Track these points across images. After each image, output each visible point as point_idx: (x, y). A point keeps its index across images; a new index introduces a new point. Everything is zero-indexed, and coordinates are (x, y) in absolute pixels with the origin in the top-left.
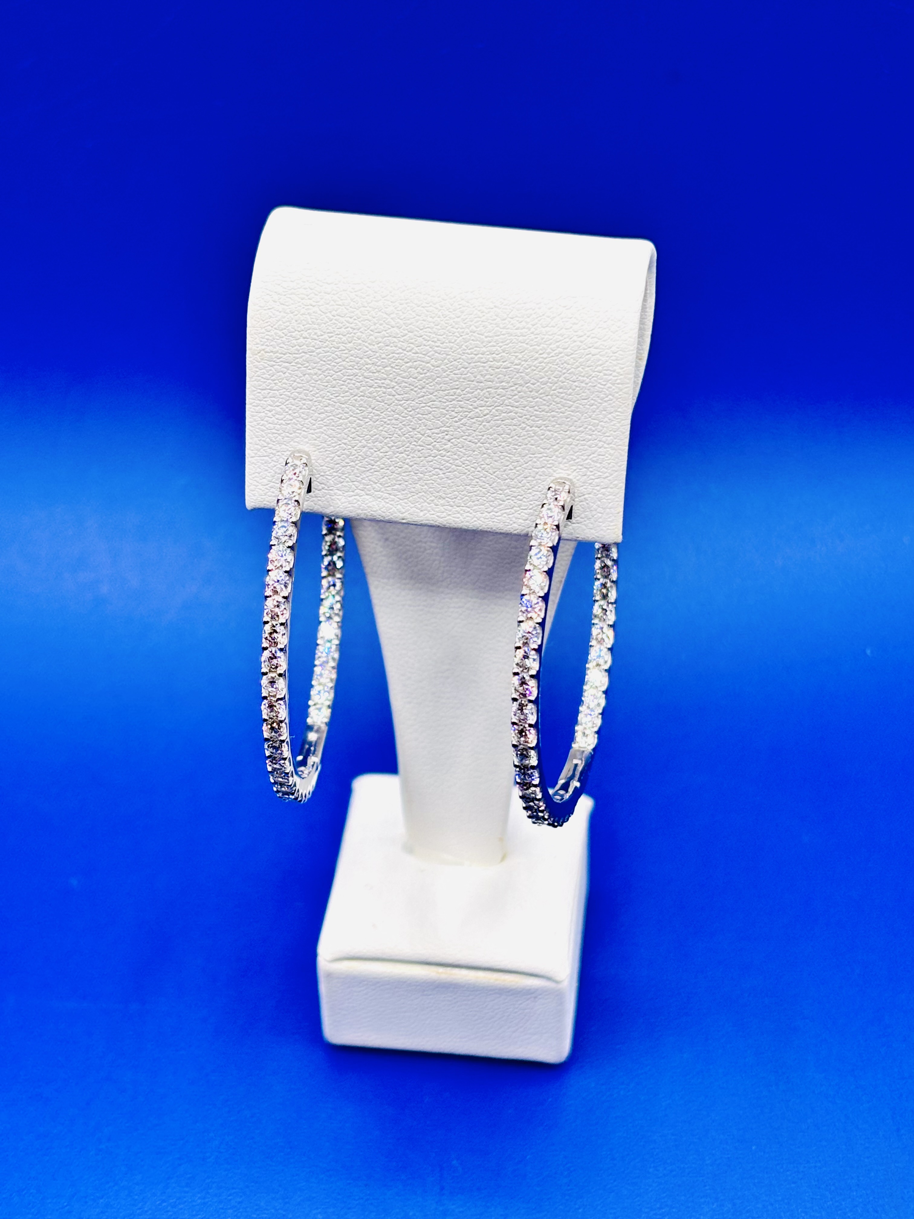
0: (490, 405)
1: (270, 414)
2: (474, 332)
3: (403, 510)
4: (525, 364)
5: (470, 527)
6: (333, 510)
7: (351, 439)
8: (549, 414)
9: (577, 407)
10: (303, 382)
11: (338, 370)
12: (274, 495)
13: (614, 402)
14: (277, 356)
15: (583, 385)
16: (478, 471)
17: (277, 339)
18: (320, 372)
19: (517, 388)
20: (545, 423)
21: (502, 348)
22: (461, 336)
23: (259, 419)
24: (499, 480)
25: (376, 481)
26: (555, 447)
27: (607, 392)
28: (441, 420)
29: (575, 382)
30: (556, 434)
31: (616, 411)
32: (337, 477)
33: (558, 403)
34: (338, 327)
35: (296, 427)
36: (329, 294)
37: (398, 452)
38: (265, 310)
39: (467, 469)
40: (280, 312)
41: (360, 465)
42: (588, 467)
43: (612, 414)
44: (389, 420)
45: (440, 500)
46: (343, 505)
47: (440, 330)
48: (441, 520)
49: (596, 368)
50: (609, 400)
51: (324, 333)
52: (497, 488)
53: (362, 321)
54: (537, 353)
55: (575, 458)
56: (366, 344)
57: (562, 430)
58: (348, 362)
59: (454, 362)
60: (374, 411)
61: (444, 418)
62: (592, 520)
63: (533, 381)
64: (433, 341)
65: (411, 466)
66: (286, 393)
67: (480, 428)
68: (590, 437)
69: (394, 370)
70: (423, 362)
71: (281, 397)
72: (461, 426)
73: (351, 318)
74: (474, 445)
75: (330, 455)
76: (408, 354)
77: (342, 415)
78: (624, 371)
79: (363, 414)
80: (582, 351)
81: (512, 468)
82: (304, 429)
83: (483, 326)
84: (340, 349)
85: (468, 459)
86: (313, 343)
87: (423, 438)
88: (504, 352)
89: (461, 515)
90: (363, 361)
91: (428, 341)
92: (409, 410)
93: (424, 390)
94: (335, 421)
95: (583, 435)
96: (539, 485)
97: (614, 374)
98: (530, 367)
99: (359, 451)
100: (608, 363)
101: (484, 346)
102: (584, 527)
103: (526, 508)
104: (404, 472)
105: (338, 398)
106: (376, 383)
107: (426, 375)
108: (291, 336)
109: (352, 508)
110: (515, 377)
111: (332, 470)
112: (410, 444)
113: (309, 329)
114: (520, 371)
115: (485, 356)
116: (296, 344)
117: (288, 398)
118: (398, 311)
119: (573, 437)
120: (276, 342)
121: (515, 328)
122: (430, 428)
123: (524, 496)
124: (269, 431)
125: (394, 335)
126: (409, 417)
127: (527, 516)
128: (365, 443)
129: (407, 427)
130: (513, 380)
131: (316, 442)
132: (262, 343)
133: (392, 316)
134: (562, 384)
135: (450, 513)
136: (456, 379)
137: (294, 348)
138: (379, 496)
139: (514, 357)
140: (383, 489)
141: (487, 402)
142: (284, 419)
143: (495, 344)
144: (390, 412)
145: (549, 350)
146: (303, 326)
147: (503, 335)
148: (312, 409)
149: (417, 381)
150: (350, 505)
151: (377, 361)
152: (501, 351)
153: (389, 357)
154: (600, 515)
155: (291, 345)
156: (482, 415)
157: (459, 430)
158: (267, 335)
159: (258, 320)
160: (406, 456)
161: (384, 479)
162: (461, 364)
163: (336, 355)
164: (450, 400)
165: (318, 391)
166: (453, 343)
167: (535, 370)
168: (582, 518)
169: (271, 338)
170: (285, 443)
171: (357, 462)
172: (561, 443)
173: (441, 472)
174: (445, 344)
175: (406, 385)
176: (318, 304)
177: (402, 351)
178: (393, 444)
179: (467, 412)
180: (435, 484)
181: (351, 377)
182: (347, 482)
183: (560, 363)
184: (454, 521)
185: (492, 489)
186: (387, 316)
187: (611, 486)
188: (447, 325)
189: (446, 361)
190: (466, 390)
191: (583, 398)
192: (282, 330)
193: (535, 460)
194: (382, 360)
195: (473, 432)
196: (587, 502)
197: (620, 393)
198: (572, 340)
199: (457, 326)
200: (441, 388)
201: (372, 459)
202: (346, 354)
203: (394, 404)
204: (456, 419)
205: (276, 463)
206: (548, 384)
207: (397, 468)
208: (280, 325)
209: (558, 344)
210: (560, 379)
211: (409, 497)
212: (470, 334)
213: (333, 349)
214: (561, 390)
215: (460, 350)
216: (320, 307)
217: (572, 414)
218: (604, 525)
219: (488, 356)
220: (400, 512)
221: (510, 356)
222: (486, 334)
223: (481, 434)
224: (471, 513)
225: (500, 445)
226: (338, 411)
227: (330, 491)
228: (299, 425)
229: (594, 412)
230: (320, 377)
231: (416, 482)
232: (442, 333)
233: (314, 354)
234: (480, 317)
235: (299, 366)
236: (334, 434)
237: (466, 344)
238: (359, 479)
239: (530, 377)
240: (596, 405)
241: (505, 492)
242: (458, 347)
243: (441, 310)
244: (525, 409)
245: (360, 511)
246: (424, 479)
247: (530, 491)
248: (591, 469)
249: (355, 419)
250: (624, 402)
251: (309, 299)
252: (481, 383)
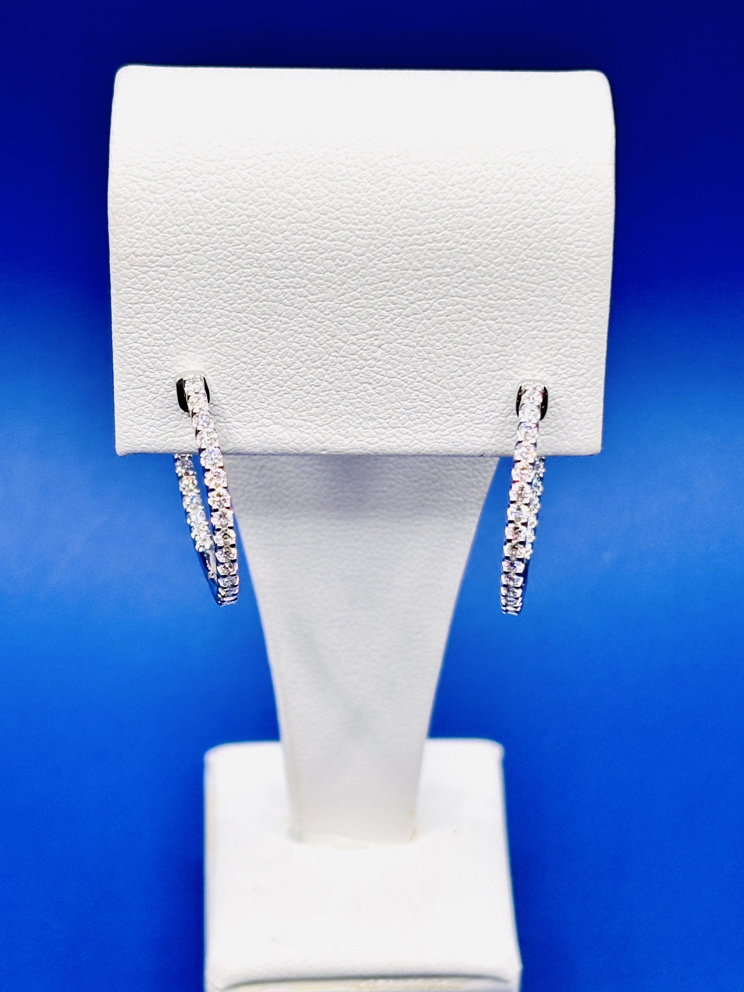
0: (431, 297)
1: (145, 334)
2: (406, 208)
3: (324, 439)
4: (474, 243)
5: (409, 452)
6: (232, 447)
7: (253, 356)
8: (507, 302)
9: (543, 291)
10: (186, 290)
11: (232, 271)
12: (154, 435)
13: (590, 280)
14: (152, 259)
15: (550, 262)
16: (418, 382)
17: (151, 238)
18: (209, 275)
19: (464, 274)
20: (502, 313)
21: (443, 225)
22: (390, 214)
23: (132, 341)
24: (445, 391)
25: (287, 406)
26: (515, 343)
27: (580, 268)
28: (368, 322)
29: (538, 259)
30: (516, 327)
31: (593, 291)
32: (235, 406)
33: (518, 288)
34: (228, 216)
35: (180, 347)
36: (213, 174)
37: (313, 367)
38: (132, 202)
39: (403, 380)
40: (152, 203)
41: (265, 387)
42: (559, 363)
43: (588, 296)
44: (301, 327)
45: (369, 422)
46: (245, 439)
47: (361, 208)
48: (373, 446)
49: (565, 239)
50: (583, 279)
51: (211, 224)
52: (443, 400)
53: (259, 205)
54: (488, 226)
55: (541, 354)
56: (268, 235)
57: (524, 321)
58: (243, 259)
59: (383, 248)
60: (281, 318)
61: (372, 319)
62: (565, 430)
63: (485, 263)
64: (353, 224)
65: (331, 383)
66: (166, 305)
67: (418, 327)
68: (560, 327)
69: (305, 264)
70: (343, 251)
71: (159, 311)
72: (395, 327)
73: (245, 202)
74: (412, 350)
75: (226, 379)
76: (322, 242)
77: (239, 327)
78: (601, 240)
79: (266, 323)
80: (547, 219)
81: (461, 373)
82: (191, 348)
83: (417, 199)
84: (233, 244)
85: (404, 367)
86: (197, 239)
87: (346, 346)
88: (446, 229)
89: (398, 438)
90: (264, 256)
91: (347, 224)
92: (326, 312)
93: (345, 286)
94: (231, 335)
95: (551, 324)
96: (497, 392)
97: (590, 244)
98: (480, 246)
99: (263, 370)
100: (580, 232)
101: (420, 224)
102: (556, 439)
103: (481, 421)
104: (323, 392)
105: (233, 306)
106: (282, 283)
107: (347, 267)
108: (168, 232)
109: (257, 443)
110: (462, 259)
111: (229, 397)
112: (329, 355)
113: (191, 222)
114: (469, 251)
115: (422, 236)
116: (175, 242)
117: (168, 311)
118: (305, 188)
119: (539, 329)
120: (148, 242)
121: (458, 197)
122: (354, 333)
123: (478, 407)
124: (145, 355)
125: (303, 220)
126: (327, 322)
127: (482, 431)
128: (270, 359)
129: (325, 334)
130: (459, 264)
131: (207, 363)
132: (131, 244)
133: (298, 196)
134: (522, 264)
135: (383, 437)
136: (386, 268)
137: (174, 247)
138: (292, 424)
139: (459, 235)
140: (295, 416)
141: (427, 294)
142: (164, 338)
143: (433, 220)
144: (302, 317)
145: (503, 222)
146: (184, 218)
147: (443, 207)
148: (200, 322)
149: (335, 276)
150: (253, 439)
151: (283, 254)
152: (443, 229)
153: (297, 248)
154: (575, 422)
155: (170, 244)
156: (421, 311)
157: (391, 332)
158: (137, 234)
159: (124, 216)
160: (324, 372)
161: (297, 403)
162: (391, 250)
163: (229, 252)
164: (379, 296)
165: (206, 299)
166: (379, 223)
167: (487, 249)
168: (552, 428)
169: (142, 237)
170: (166, 368)
171: (261, 384)
172: (523, 337)
173: (369, 387)
174: (369, 226)
175: (322, 281)
176: (200, 188)
177: (314, 240)
178: (307, 357)
179: (402, 309)
180: (363, 403)
181: (250, 278)
182: (249, 410)
183: (518, 236)
184: (389, 446)
185: (436, 403)
186: (292, 197)
187: (589, 384)
188: (370, 201)
189: (372, 247)
190: (399, 282)
191: (550, 278)
192: (156, 226)
193: (490, 360)
194: (289, 253)
195: (410, 333)
196: (559, 407)
197: (598, 268)
198: (532, 206)
199: (382, 202)
200: (366, 281)
201: (281, 378)
202: (241, 249)
203: (306, 307)
204: (388, 319)
205: (155, 395)
206: (505, 265)
207: (313, 387)
208: (153, 219)
209: (515, 213)
210: (520, 257)
211: (331, 422)
212: (401, 211)
213: (224, 244)
214: (521, 271)
215: (389, 232)
216: (204, 193)
217: (537, 299)
218: (581, 434)
219: (426, 237)
220: (319, 441)
221: (454, 234)
222: (422, 209)
223: (419, 335)
224: (410, 435)
225: (445, 347)
226: (234, 323)
227: (227, 424)
228: (183, 344)
229: (565, 294)
230: (209, 281)
231: (339, 402)
232: (365, 212)
233: (200, 252)
234: (412, 188)
235: (181, 269)
236: (230, 351)
237: (397, 223)
238: (265, 405)
239: (481, 258)
240: (567, 286)
241: (453, 404)
242: (386, 228)
243: (360, 183)
244: (477, 298)
245: (266, 446)
246: (349, 397)
247: (485, 400)
248: (562, 366)
249: (257, 330)
251: (188, 183)
252: (418, 270)
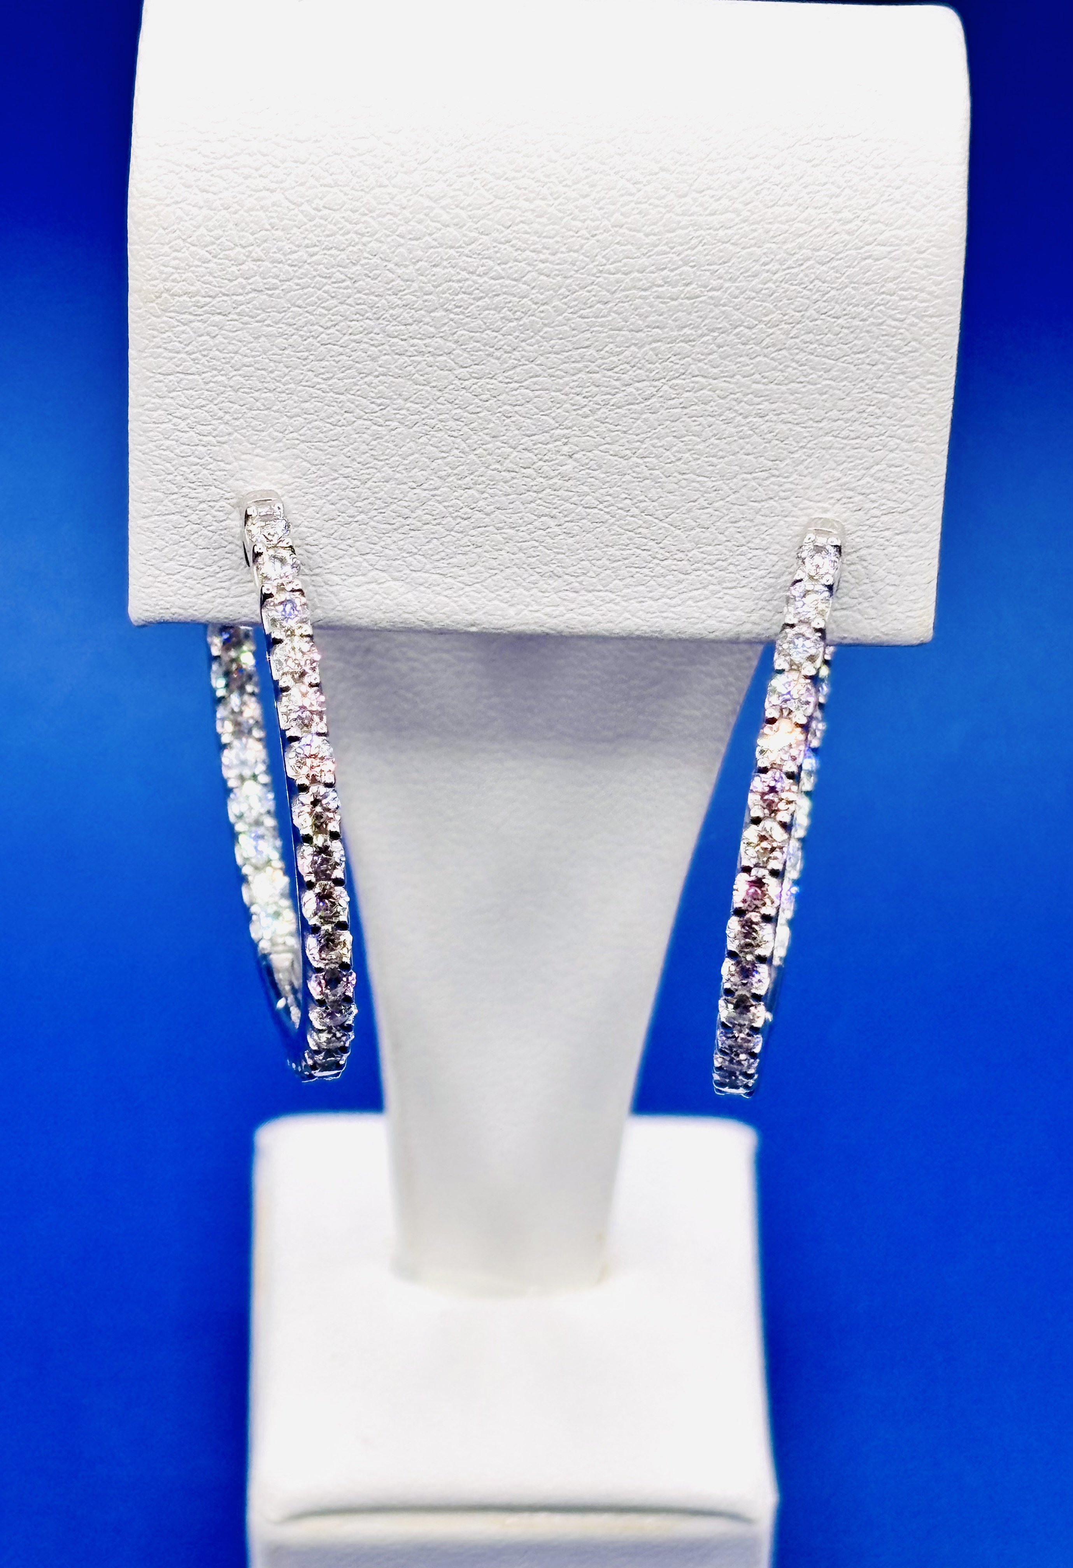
0: (658, 376)
1: (183, 425)
2: (621, 227)
3: (473, 607)
4: (732, 287)
5: (615, 631)
7: (359, 466)
8: (784, 388)
9: (844, 370)
10: (253, 353)
11: (329, 324)
12: (194, 592)
13: (921, 355)
14: (198, 302)
15: (856, 322)
16: (632, 516)
17: (197, 266)
18: (291, 330)
19: (715, 338)
20: (774, 406)
21: (682, 256)
22: (593, 236)
24: (677, 532)
25: (415, 551)
26: (796, 456)
27: (907, 334)
28: (553, 415)
29: (838, 318)
30: (798, 428)
31: (926, 373)
32: (329, 548)
33: (801, 365)
34: (327, 232)
35: (240, 447)
36: (303, 163)
37: (460, 486)
38: (168, 205)
39: (608, 513)
40: (201, 208)
41: (379, 518)
42: (868, 491)
43: (917, 380)
44: (441, 421)
45: (550, 582)
47: (545, 225)
48: (555, 621)
49: (883, 286)
50: (911, 352)
51: (299, 246)
52: (672, 548)
53: (379, 216)
54: (756, 261)
55: (838, 475)
56: (391, 266)
57: (811, 419)
58: (351, 306)
59: (581, 292)
60: (409, 405)
61: (559, 411)
62: (875, 601)
63: (749, 321)
64: (533, 251)
65: (487, 514)
66: (219, 378)
67: (635, 425)
68: (871, 430)
69: (452, 316)
70: (513, 295)
71: (208, 387)
72: (597, 423)
73: (353, 211)
74: (624, 462)
76: (481, 281)
77: (338, 417)
78: (943, 289)
79: (384, 412)
80: (853, 252)
81: (705, 504)
82: (258, 451)
83: (640, 213)
84: (333, 280)
85: (611, 491)
86: (274, 270)
87: (515, 454)
88: (686, 264)
89: (597, 608)
90: (383, 301)
91: (523, 251)
92: (484, 397)
93: (516, 354)
94: (324, 429)
95: (856, 426)
96: (763, 536)
97: (924, 295)
98: (742, 293)
99: (377, 490)
100: (908, 274)
101: (644, 255)
102: (859, 617)
103: (734, 584)
104: (474, 528)
105: (330, 382)
108: (227, 258)
109: (364, 610)
110: (712, 315)
112: (487, 467)
113: (265, 241)
114: (722, 301)
115: (646, 275)
116: (238, 273)
117: (222, 389)
118: (455, 190)
119: (835, 433)
120: (193, 272)
121: (707, 212)
122: (528, 433)
123: (730, 560)
124: (182, 460)
125: (450, 243)
126: (485, 413)
127: (737, 601)
128: (390, 471)
129: (481, 433)
130: (706, 322)
131: (285, 476)
132: (164, 276)
133: (443, 202)
134: (810, 324)
135: (573, 606)
136: (584, 326)
137: (236, 282)
138: (421, 580)
139: (708, 273)
140: (428, 567)
141: (651, 371)
142: (215, 433)
143: (665, 248)
144: (443, 404)
145: (782, 255)
146: (253, 234)
147: (683, 228)
148: (275, 408)
149: (500, 337)
150: (357, 604)
151: (414, 298)
152: (680, 263)
153: (440, 288)
154: (891, 589)
155: (228, 276)
156: (640, 399)
157: (591, 433)
158: (175, 258)
159: (155, 228)
160: (477, 495)
161: (431, 546)
162: (594, 296)
163: (325, 292)
164: (572, 371)
165: (287, 370)
166: (575, 251)
167: (753, 298)
169: (183, 265)
170: (216, 483)
171: (374, 513)
172: (809, 446)
173: (552, 523)
174: (559, 255)
175: (478, 345)
176: (282, 185)
177: (467, 276)
179: (608, 394)
180: (540, 548)
181: (358, 337)
182: (351, 556)
183: (806, 279)
184: (581, 622)
185: (662, 551)
186: (434, 205)
187: (916, 527)
188: (561, 215)
189: (563, 290)
190: (607, 349)
191: (855, 349)
192: (206, 246)
193: (753, 483)
194: (426, 297)
195: (622, 435)
196: (865, 564)
197: (935, 335)
198: (829, 230)
199: (582, 216)
200: (552, 347)
201: (406, 504)
202: (346, 288)
203: (451, 387)
204: (586, 410)
206: (783, 325)
207: (459, 520)
208: (203, 235)
209: (801, 240)
211: (486, 579)
212: (613, 231)
213: (318, 278)
214: (809, 337)
215: (591, 266)
216: (286, 193)
217: (833, 384)
218: (900, 610)
219: (653, 275)
220: (466, 610)
221: (698, 273)
222: (648, 230)
223: (637, 438)
224: (616, 604)
225: (679, 459)
226: (330, 410)
227: (314, 578)
228: (245, 444)
229: (880, 377)
230: (291, 341)
231: (500, 546)
232: (553, 232)
233: (277, 292)
234: (631, 194)
235: (246, 319)
236: (323, 457)
237: (605, 252)
238: (377, 547)
239: (743, 314)
240: (883, 363)
241: (690, 555)
242: (587, 260)
243: (546, 183)
244: (733, 380)
245: (378, 616)
246: (517, 538)
247: (744, 549)
248: (872, 496)
249: (368, 423)
250: (943, 353)
251: (261, 176)
252: (637, 331)
